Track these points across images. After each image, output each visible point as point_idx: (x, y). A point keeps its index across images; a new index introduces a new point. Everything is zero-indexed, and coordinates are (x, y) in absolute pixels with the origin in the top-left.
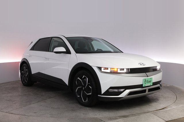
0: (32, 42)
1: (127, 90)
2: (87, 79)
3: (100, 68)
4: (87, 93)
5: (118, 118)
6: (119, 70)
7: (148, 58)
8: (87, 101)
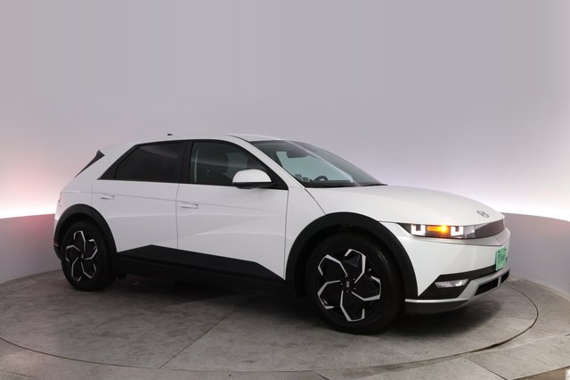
0: (100, 155)
1: (472, 281)
2: (364, 257)
3: (406, 227)
4: (365, 297)
5: (372, 371)
6: (453, 229)
7: (466, 198)
8: (363, 317)
